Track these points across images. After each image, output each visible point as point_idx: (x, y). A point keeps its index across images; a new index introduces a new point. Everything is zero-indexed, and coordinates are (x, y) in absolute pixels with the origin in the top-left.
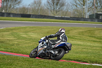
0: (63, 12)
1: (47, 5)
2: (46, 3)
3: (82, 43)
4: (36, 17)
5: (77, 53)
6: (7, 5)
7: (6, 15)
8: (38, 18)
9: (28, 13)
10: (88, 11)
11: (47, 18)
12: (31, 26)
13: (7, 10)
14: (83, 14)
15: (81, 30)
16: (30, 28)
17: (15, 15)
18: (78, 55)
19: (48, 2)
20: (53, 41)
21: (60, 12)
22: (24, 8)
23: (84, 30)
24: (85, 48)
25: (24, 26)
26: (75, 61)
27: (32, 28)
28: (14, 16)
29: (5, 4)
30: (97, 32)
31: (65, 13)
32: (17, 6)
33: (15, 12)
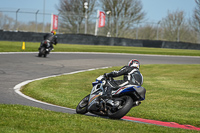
1: (195, 23)
2: (192, 19)
4: (172, 47)
6: (115, 23)
7: (113, 41)
8: (177, 47)
9: (157, 39)
11: (195, 48)
12: (163, 64)
13: (115, 31)
16: (161, 67)
17: (131, 42)
19: (197, 18)
22: (149, 29)
25: (149, 65)
27: (165, 67)
28: (128, 45)
29: (112, 21)
32: (135, 25)
33: (131, 37)
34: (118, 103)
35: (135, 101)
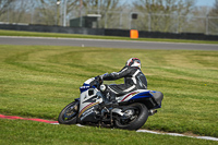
0: (14, 14)
3: (55, 80)
5: (44, 101)
10: (68, 12)
14: (56, 18)
15: (53, 53)
18: (46, 105)
20: (117, 87)
21: (8, 14)
23: (58, 53)
24: (61, 91)
26: (40, 117)
30: (86, 56)
31: (17, 16)
34: (130, 113)
35: (149, 108)
